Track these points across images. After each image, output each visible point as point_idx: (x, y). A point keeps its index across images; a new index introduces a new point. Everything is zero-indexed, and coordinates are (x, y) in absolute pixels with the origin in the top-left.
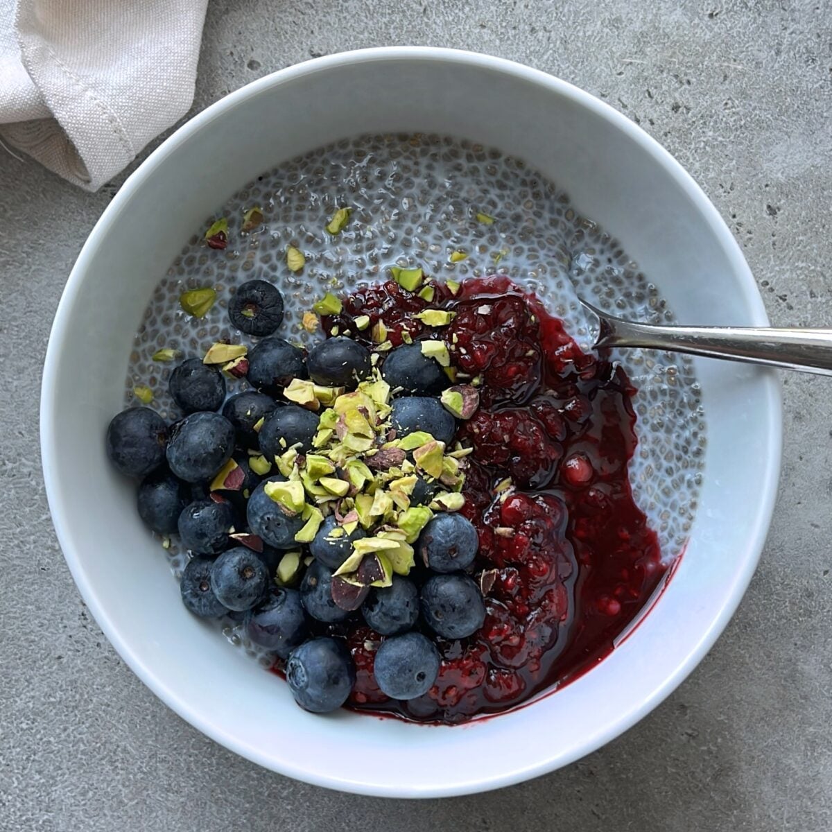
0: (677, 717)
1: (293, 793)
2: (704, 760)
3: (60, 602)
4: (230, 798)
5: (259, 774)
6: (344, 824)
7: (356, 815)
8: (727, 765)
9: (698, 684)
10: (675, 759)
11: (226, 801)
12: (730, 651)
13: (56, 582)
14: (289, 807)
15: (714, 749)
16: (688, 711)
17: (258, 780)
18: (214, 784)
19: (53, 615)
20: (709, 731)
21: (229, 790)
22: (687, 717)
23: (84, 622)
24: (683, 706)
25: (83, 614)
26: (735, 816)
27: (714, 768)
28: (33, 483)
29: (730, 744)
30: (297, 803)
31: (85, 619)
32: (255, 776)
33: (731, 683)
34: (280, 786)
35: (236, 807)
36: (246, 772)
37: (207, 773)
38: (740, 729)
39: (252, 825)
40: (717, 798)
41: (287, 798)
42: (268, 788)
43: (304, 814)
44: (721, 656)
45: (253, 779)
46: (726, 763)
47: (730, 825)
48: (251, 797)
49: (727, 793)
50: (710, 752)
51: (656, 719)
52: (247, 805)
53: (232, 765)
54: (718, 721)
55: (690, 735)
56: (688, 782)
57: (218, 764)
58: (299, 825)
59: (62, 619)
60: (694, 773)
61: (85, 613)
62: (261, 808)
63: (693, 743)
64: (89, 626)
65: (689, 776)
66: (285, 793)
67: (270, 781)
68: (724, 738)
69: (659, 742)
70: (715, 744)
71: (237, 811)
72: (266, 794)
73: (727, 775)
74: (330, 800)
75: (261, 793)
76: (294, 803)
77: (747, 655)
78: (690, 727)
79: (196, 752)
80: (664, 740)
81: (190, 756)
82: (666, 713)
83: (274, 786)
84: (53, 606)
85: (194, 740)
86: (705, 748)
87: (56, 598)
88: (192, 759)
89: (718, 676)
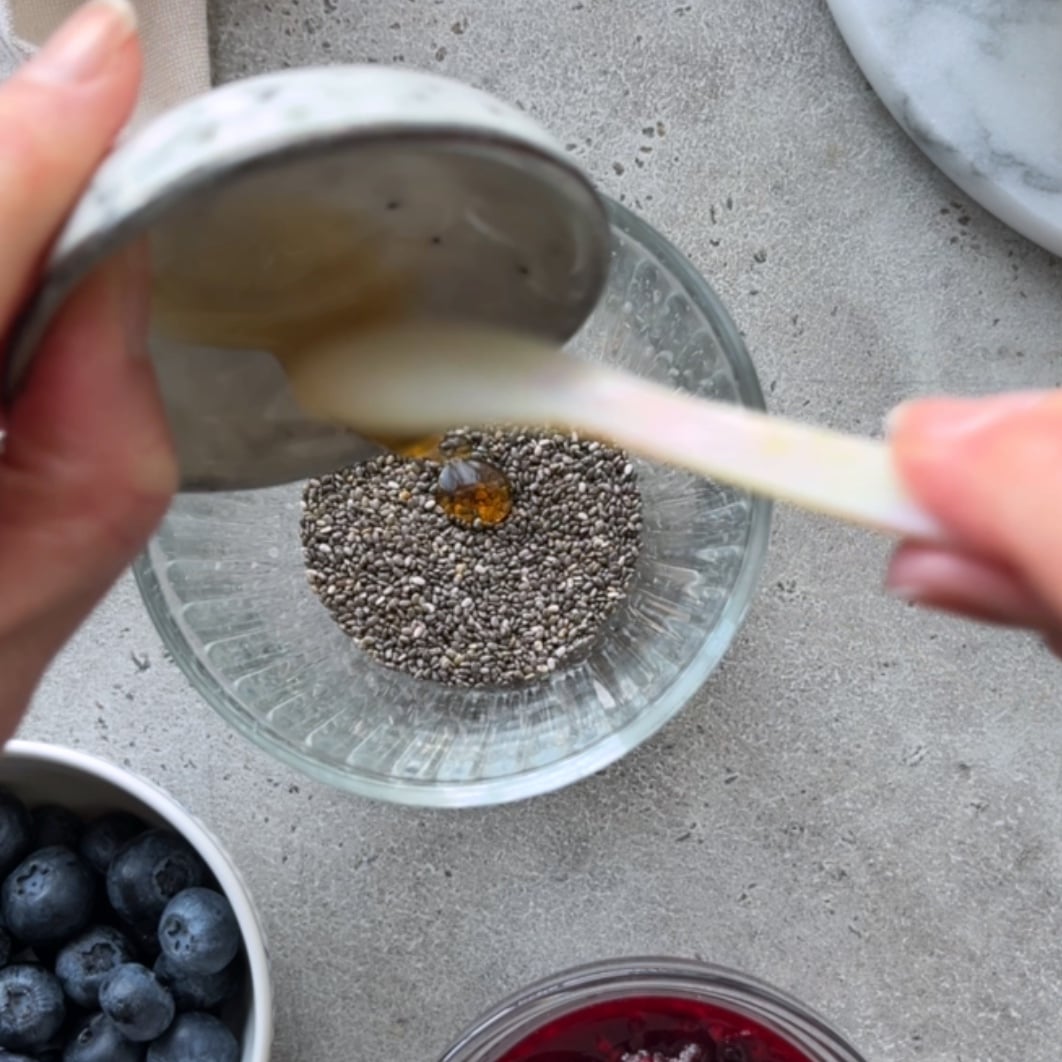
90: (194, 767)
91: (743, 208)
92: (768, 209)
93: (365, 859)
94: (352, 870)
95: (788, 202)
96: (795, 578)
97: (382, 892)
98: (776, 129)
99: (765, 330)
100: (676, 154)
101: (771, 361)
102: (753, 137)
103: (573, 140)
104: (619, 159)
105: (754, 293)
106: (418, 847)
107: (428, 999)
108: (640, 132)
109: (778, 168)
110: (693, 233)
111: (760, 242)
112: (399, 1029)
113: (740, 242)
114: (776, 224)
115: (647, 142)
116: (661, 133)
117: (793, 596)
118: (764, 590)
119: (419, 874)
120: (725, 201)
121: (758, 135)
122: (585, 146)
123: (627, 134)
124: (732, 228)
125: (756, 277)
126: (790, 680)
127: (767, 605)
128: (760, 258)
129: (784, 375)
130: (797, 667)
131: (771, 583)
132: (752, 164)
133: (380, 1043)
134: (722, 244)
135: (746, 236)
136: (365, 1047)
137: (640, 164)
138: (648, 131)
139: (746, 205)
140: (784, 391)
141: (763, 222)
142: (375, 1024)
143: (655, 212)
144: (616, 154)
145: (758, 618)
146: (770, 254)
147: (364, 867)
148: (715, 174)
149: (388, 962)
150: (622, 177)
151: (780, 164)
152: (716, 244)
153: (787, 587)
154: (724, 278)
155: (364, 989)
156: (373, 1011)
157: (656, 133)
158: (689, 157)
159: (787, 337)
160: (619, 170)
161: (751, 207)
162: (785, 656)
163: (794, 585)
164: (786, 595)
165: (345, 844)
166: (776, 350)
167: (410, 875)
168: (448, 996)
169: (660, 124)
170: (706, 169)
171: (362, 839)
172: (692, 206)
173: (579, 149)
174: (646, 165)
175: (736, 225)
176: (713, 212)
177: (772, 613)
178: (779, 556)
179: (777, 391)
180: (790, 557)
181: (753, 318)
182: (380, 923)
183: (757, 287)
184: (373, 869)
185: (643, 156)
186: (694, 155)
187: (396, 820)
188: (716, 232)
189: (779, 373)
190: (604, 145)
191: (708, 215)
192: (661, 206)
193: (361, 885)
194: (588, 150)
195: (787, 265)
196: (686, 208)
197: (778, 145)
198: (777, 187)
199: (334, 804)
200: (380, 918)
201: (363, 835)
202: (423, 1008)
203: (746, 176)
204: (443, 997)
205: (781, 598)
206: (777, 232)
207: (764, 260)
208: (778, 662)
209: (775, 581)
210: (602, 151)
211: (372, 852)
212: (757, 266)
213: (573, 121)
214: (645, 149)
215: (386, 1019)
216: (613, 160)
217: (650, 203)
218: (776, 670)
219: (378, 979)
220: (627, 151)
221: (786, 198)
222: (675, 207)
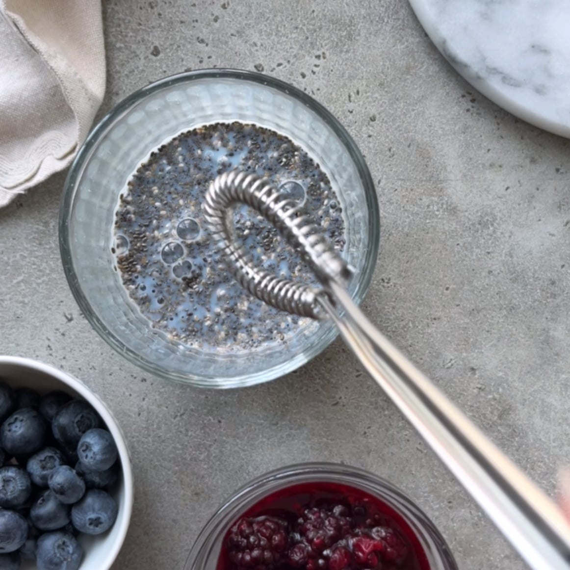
0: (470, 377)
1: (208, 456)
2: (492, 405)
3: (33, 339)
4: (163, 465)
5: (182, 445)
6: (245, 475)
7: (253, 467)
8: (508, 407)
9: (482, 353)
10: (471, 406)
11: (161, 466)
12: (502, 327)
13: (29, 326)
14: (206, 467)
15: (497, 396)
16: (477, 372)
17: (183, 449)
18: (152, 456)
19: (28, 349)
20: (493, 384)
21: (163, 459)
22: (476, 376)
23: (51, 352)
24: (473, 369)
25: (49, 346)
26: (517, 442)
27: (499, 410)
28: (6, 258)
29: (508, 392)
30: (211, 463)
31: (51, 349)
32: (180, 447)
33: (504, 350)
34: (198, 452)
35: (169, 470)
36: (173, 445)
37: (146, 448)
38: (515, 381)
39: (181, 482)
40: (503, 431)
41: (204, 460)
42: (190, 454)
43: (216, 470)
44: (495, 331)
45: (179, 450)
46: (507, 405)
47: (514, 449)
48: (179, 462)
49: (509, 426)
50: (495, 399)
51: (455, 380)
52: (177, 468)
53: (163, 441)
54: (498, 377)
55: (480, 389)
56: (482, 421)
57: (153, 441)
58: (214, 478)
59: (34, 351)
60: (484, 414)
61: (51, 345)
62: (186, 469)
63: (482, 394)
64: (54, 354)
65: (482, 417)
66: (202, 457)
67: (191, 449)
68: (503, 388)
69: (458, 396)
70: (498, 393)
71: (170, 473)
72: (189, 459)
73: (508, 414)
74: (234, 459)
75: (185, 459)
76: (209, 463)
77: (514, 329)
78: (479, 383)
79: (137, 434)
80: (462, 394)
81: (133, 438)
82: (461, 375)
83: (194, 452)
84: (27, 342)
85: (135, 426)
86: (490, 396)
87: (29, 337)
88: (134, 439)
89: (495, 345)
90: (95, 369)
91: (364, 95)
92: (377, 95)
93: (179, 414)
94: (172, 420)
95: (386, 92)
96: (390, 276)
97: (187, 430)
98: (381, 56)
99: (375, 154)
100: (332, 68)
101: (378, 170)
102: (370, 60)
103: (281, 61)
104: (304, 71)
105: (370, 136)
106: (205, 408)
107: (210, 483)
108: (314, 58)
109: (382, 75)
110: (340, 107)
111: (373, 111)
112: (195, 498)
113: (363, 111)
114: (381, 102)
115: (317, 62)
116: (324, 58)
117: (389, 285)
118: (375, 282)
119: (205, 422)
120: (355, 91)
121: (372, 59)
122: (287, 64)
123: (307, 58)
124: (359, 105)
125: (371, 128)
126: (388, 327)
127: (376, 290)
128: (373, 119)
129: (385, 176)
130: (391, 320)
131: (378, 279)
132: (369, 73)
133: (186, 505)
134: (354, 112)
135: (366, 108)
136: (179, 507)
137: (314, 73)
138: (318, 57)
139: (366, 93)
140: (385, 185)
141: (375, 101)
142: (184, 495)
143: (321, 96)
144: (302, 68)
145: (372, 296)
146: (378, 116)
147: (178, 418)
148: (351, 78)
149: (190, 465)
150: (305, 80)
151: (383, 73)
152: (351, 112)
153: (386, 281)
154: (355, 129)
155: (178, 478)
156: (183, 489)
157: (322, 58)
158: (338, 70)
159: (386, 158)
160: (304, 76)
161: (368, 94)
162: (385, 315)
163: (389, 279)
164: (385, 284)
165: (169, 407)
166: (380, 165)
167: (201, 422)
168: (220, 482)
169: (324, 53)
170: (347, 75)
171: (177, 404)
172: (339, 93)
173: (284, 66)
174: (317, 73)
175: (361, 103)
176: (350, 97)
177: (379, 294)
178: (382, 266)
179: (382, 184)
180: (388, 266)
181: (370, 148)
182: (186, 446)
183: (371, 133)
184: (183, 419)
185: (315, 69)
186: (341, 69)
187: (194, 396)
188: (351, 106)
189: (382, 175)
190: (296, 64)
191: (347, 98)
192: (325, 93)
193: (177, 427)
194: (288, 66)
195: (386, 122)
196: (337, 94)
197: (381, 63)
198: (381, 84)
199: (163, 387)
200: (186, 443)
201: (178, 402)
202: (207, 487)
203: (366, 79)
204: (217, 482)
205: (383, 286)
206: (381, 106)
207: (375, 120)
208: (382, 318)
209: (381, 278)
210: (295, 67)
211: (182, 411)
212: (371, 123)
213: (281, 52)
214: (316, 66)
215: (189, 493)
216: (301, 71)
217: (319, 92)
218: (381, 321)
219: (186, 473)
220: (307, 67)
221: (386, 89)
222: (331, 94)
